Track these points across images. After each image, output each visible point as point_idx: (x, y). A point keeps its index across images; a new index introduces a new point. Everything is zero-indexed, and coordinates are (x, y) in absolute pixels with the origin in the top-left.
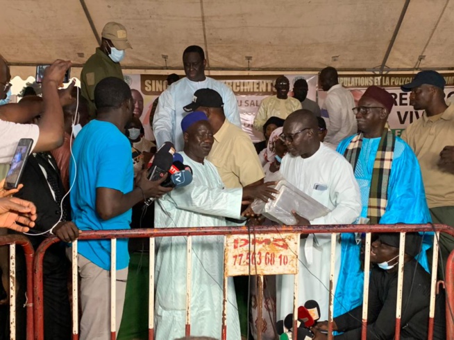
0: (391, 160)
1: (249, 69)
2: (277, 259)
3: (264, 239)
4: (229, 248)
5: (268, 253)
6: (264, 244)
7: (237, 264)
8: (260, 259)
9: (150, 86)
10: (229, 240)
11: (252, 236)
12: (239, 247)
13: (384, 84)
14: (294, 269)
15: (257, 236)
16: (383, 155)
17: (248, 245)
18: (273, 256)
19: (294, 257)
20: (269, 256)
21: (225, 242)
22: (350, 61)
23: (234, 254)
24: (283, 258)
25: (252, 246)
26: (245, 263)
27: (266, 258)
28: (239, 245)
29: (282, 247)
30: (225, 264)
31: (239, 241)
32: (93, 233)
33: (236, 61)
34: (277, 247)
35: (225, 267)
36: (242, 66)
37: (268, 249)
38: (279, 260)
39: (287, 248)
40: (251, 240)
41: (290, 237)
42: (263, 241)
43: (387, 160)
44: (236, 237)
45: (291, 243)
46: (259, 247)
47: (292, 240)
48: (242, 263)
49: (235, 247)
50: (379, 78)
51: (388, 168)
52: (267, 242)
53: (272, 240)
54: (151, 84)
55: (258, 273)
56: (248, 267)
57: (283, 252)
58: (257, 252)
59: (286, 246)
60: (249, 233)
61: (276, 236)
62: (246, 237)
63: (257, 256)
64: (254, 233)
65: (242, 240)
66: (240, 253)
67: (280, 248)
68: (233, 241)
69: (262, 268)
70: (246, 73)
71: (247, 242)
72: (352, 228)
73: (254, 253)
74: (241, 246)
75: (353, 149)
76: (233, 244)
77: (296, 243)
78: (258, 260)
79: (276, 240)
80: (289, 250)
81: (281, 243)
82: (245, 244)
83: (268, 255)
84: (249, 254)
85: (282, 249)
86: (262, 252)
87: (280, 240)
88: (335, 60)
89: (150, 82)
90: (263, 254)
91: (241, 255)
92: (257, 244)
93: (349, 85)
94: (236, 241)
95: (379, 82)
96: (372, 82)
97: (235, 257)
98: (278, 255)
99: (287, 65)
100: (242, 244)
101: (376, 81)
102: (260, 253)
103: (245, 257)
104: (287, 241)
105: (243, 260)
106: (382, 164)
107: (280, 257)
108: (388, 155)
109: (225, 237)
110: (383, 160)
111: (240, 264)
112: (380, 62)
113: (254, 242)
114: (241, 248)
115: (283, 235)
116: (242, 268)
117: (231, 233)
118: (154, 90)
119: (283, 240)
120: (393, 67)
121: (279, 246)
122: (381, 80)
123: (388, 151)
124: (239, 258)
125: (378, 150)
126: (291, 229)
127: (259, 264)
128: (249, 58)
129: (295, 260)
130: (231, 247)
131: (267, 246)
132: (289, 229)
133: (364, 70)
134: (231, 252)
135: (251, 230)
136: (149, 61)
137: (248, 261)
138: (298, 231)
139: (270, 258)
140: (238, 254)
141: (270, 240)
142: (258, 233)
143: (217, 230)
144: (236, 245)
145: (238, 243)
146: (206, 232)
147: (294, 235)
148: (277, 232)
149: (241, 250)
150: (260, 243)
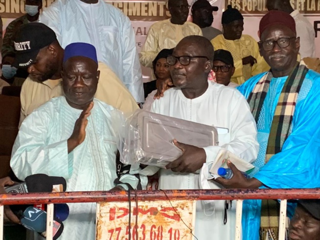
0: (294, 104)
2: (166, 235)
3: (149, 207)
4: (103, 219)
5: (154, 226)
6: (149, 213)
8: (144, 234)
10: (103, 210)
11: (133, 204)
12: (116, 219)
15: (140, 203)
16: (286, 98)
17: (128, 215)
18: (161, 229)
19: (187, 232)
20: (155, 230)
21: (98, 212)
23: (110, 228)
24: (173, 232)
25: (133, 217)
26: (124, 239)
27: (151, 233)
28: (116, 216)
29: (172, 217)
31: (116, 211)
34: (166, 218)
37: (154, 221)
38: (169, 234)
39: (179, 220)
40: (132, 209)
41: (183, 204)
42: (148, 211)
43: (290, 104)
44: (112, 205)
45: (184, 214)
46: (142, 218)
47: (185, 208)
48: (119, 239)
49: (111, 219)
51: (290, 115)
52: (153, 211)
53: (159, 209)
57: (175, 225)
58: (140, 225)
59: (177, 217)
60: (129, 200)
61: (165, 204)
62: (125, 205)
63: (140, 230)
64: (136, 199)
65: (120, 209)
66: (118, 227)
67: (170, 220)
68: (108, 210)
71: (127, 211)
73: (136, 227)
74: (118, 217)
75: (257, 93)
76: (108, 215)
77: (190, 213)
78: (140, 235)
79: (165, 209)
80: (181, 221)
81: (171, 213)
82: (124, 215)
83: (153, 229)
84: (129, 227)
85: (172, 220)
86: (146, 225)
87: (169, 209)
90: (148, 228)
91: (119, 229)
92: (140, 214)
94: (112, 211)
97: (111, 231)
98: (168, 229)
100: (119, 215)
102: (143, 226)
103: (124, 231)
104: (179, 210)
105: (121, 235)
106: (283, 110)
107: (170, 231)
108: (291, 97)
109: (98, 205)
110: (285, 104)
113: (137, 211)
114: (119, 219)
115: (174, 203)
117: (106, 200)
118: (8, 11)
119: (174, 209)
121: (169, 216)
123: (292, 92)
124: (115, 233)
125: (282, 92)
126: (184, 194)
129: (189, 235)
130: (106, 219)
131: (153, 216)
132: (181, 195)
134: (106, 225)
135: (132, 195)
137: (127, 236)
138: (194, 198)
139: (157, 233)
140: (114, 228)
141: (156, 209)
142: (142, 200)
143: (88, 196)
144: (113, 215)
145: (115, 213)
146: (73, 199)
147: (188, 203)
148: (167, 198)
149: (119, 222)
150: (144, 212)
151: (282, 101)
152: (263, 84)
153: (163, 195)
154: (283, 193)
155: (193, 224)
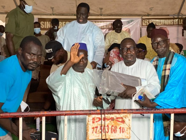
1: (101, 15)
2: (118, 130)
3: (110, 117)
4: (89, 123)
5: (113, 126)
6: (110, 120)
7: (94, 133)
8: (108, 129)
9: (43, 25)
10: (90, 118)
11: (103, 116)
12: (95, 123)
13: (180, 24)
14: (128, 135)
15: (106, 115)
16: (166, 67)
17: (101, 121)
18: (116, 127)
19: (128, 128)
20: (113, 128)
21: (87, 119)
22: (160, 10)
23: (93, 127)
24: (121, 129)
25: (103, 122)
26: (99, 132)
27: (111, 129)
28: (95, 121)
29: (121, 122)
30: (87, 133)
31: (95, 119)
32: (8, 114)
33: (94, 11)
34: (118, 122)
35: (87, 134)
36: (97, 13)
37: (113, 123)
38: (120, 130)
39: (124, 123)
40: (103, 118)
41: (126, 116)
42: (110, 119)
43: (168, 69)
44: (93, 116)
45: (126, 120)
46: (107, 122)
47: (127, 118)
48: (97, 132)
49: (93, 122)
50: (177, 20)
51: (168, 74)
52: (112, 119)
53: (115, 118)
54: (44, 24)
55: (107, 138)
56: (101, 134)
57: (122, 125)
58: (106, 125)
59: (123, 122)
60: (101, 114)
61: (118, 116)
62: (99, 116)
63: (106, 128)
64: (104, 114)
65: (97, 118)
66: (96, 126)
67: (120, 123)
68: (92, 118)
69: (109, 135)
70: (100, 17)
71: (100, 119)
72: (162, 111)
73: (105, 126)
74: (96, 122)
76: (92, 121)
77: (129, 120)
78: (107, 130)
79: (118, 118)
80: (125, 124)
81: (120, 120)
82: (99, 121)
83: (112, 127)
84: (101, 126)
85: (121, 123)
86: (109, 125)
87: (120, 118)
88: (151, 10)
89: (43, 22)
90: (110, 127)
91: (97, 127)
92: (106, 120)
93: (159, 24)
94: (94, 119)
95: (177, 22)
96: (172, 22)
97: (93, 128)
98: (119, 127)
99: (124, 12)
100: (97, 121)
101: (175, 22)
102: (108, 126)
103: (99, 128)
104: (124, 118)
105: (98, 130)
106: (165, 73)
107: (120, 128)
108: (168, 66)
109: (87, 116)
110: (165, 70)
111: (96, 133)
112: (177, 11)
113: (105, 119)
114: (97, 123)
115: (122, 115)
116: (97, 135)
117: (90, 114)
118: (45, 27)
119: (122, 118)
120: (185, 14)
121: (119, 121)
122: (178, 21)
123: (168, 64)
124: (95, 129)
125: (164, 65)
126: (126, 111)
127: (108, 132)
128: (101, 9)
129: (129, 130)
130: (91, 122)
131: (112, 122)
132: (125, 111)
133: (168, 15)
134: (91, 125)
135: (103, 112)
136: (43, 11)
137: (101, 130)
138: (131, 113)
139: (114, 129)
140: (95, 127)
141: (114, 118)
142: (107, 114)
143: (82, 112)
144: (94, 121)
145: (95, 120)
146: (76, 113)
147: (128, 115)
148: (118, 113)
149: (97, 124)
150: (108, 120)
151: (164, 69)
152: (156, 61)
153: (117, 111)
154: (172, 110)
155: (131, 125)
